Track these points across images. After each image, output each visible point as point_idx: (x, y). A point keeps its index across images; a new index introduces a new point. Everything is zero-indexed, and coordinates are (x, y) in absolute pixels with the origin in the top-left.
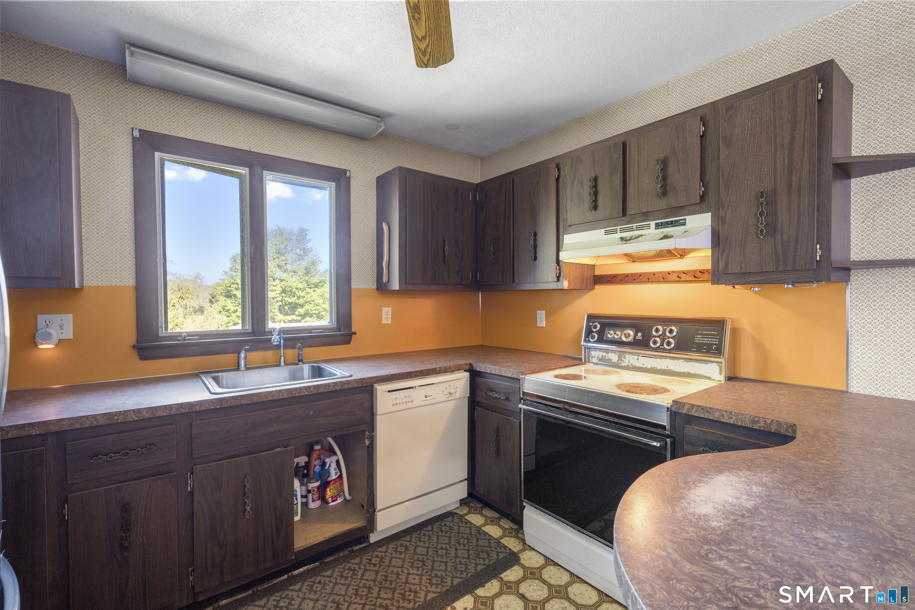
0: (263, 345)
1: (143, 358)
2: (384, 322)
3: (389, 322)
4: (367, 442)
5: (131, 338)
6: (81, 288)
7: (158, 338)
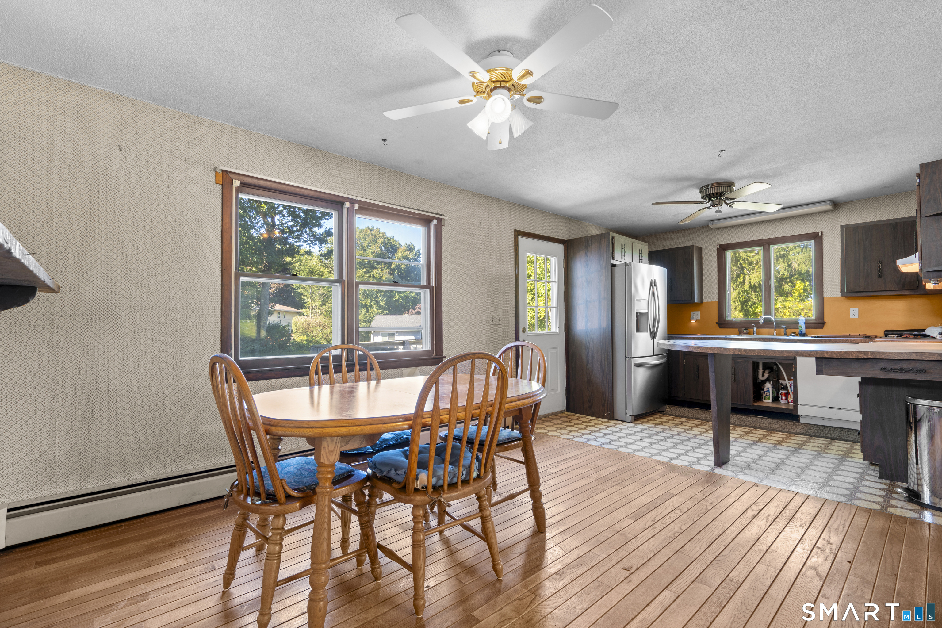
0: (768, 326)
1: (720, 327)
2: (851, 316)
3: (857, 316)
4: (793, 370)
5: (716, 320)
6: (701, 302)
7: (725, 320)
